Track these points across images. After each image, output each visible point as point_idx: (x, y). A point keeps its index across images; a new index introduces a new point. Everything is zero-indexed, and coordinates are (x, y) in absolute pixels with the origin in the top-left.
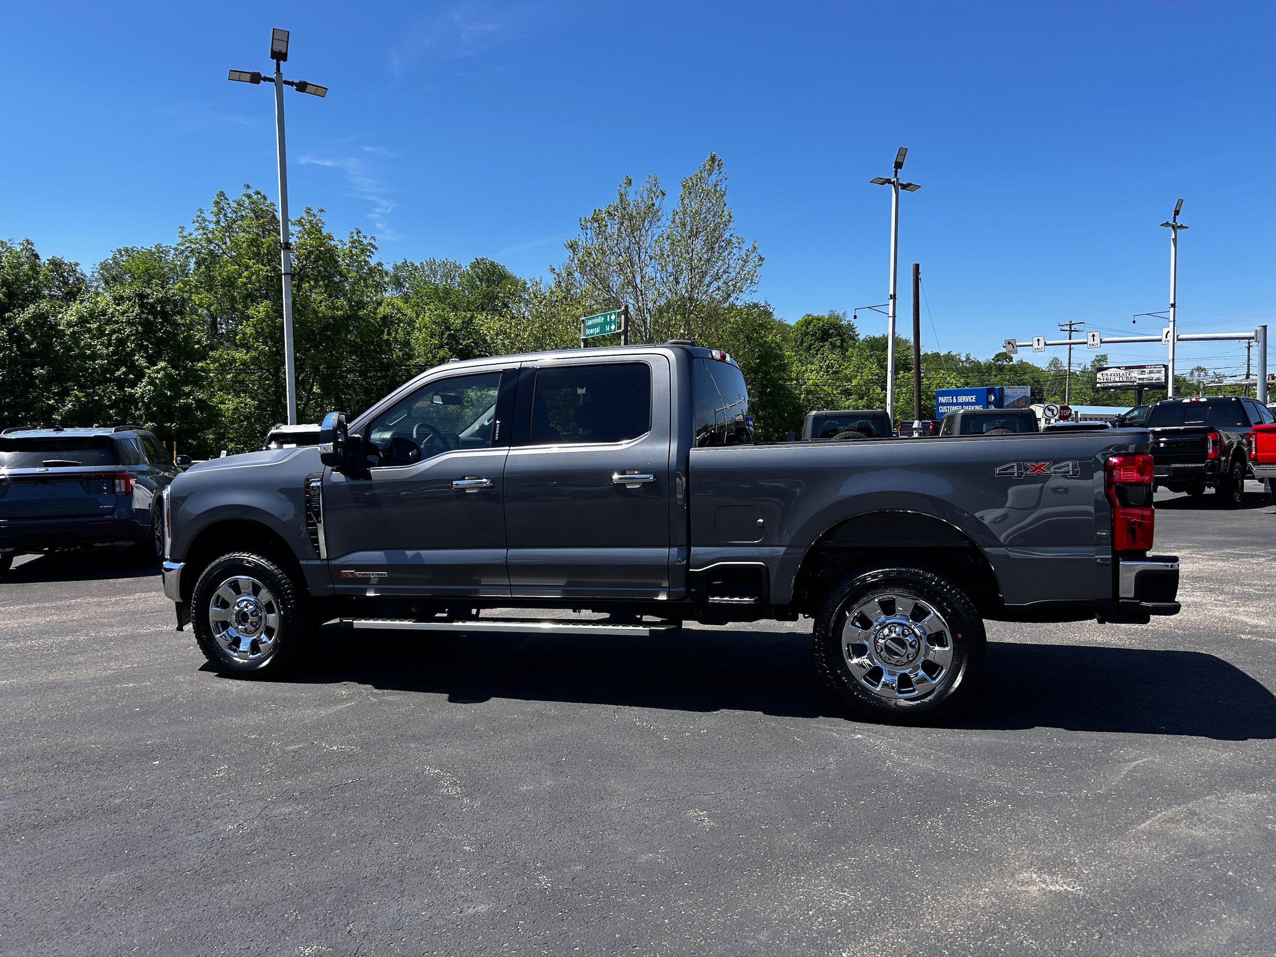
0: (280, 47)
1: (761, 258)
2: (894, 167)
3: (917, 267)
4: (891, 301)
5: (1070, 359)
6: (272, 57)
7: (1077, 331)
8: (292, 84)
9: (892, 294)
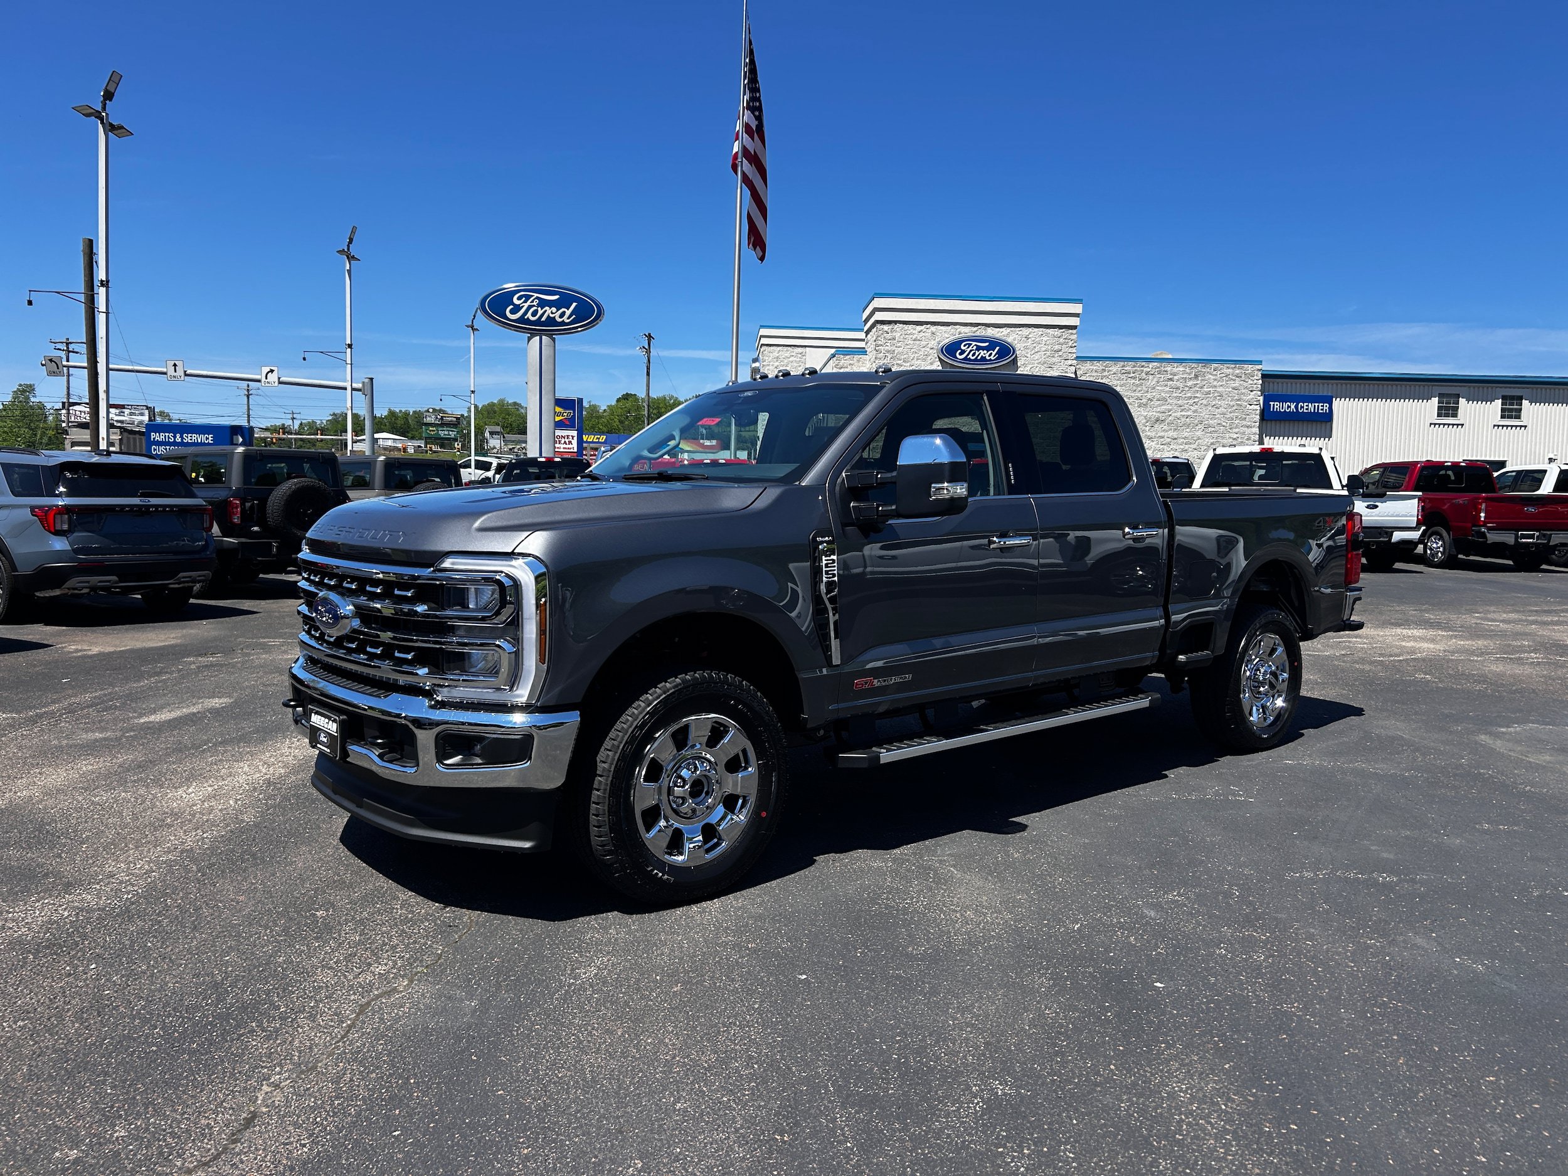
2: (103, 96)
5: (68, 388)
7: (77, 353)
9: (104, 279)
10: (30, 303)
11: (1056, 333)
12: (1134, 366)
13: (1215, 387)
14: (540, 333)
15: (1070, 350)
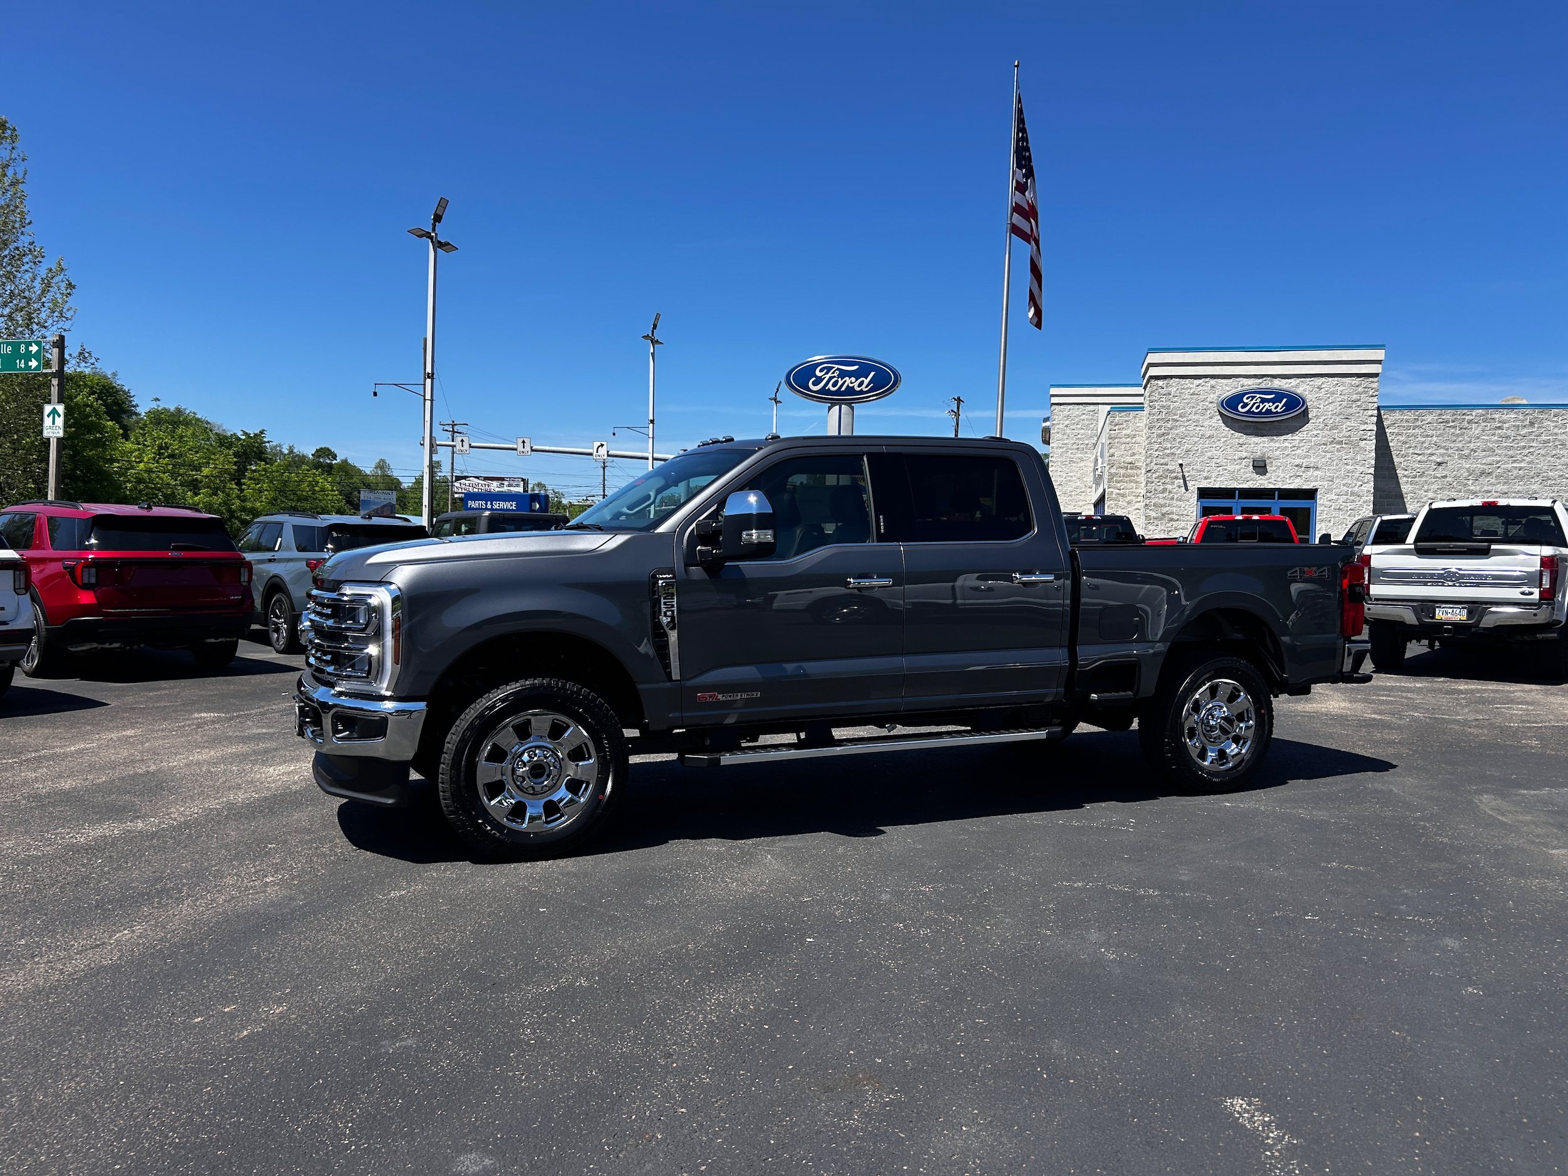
1: (70, 284)
5: (453, 464)
7: (460, 433)
9: (430, 372)
10: (375, 394)
11: (1354, 382)
12: (1454, 415)
13: (1556, 434)
14: (840, 403)
15: (1371, 400)
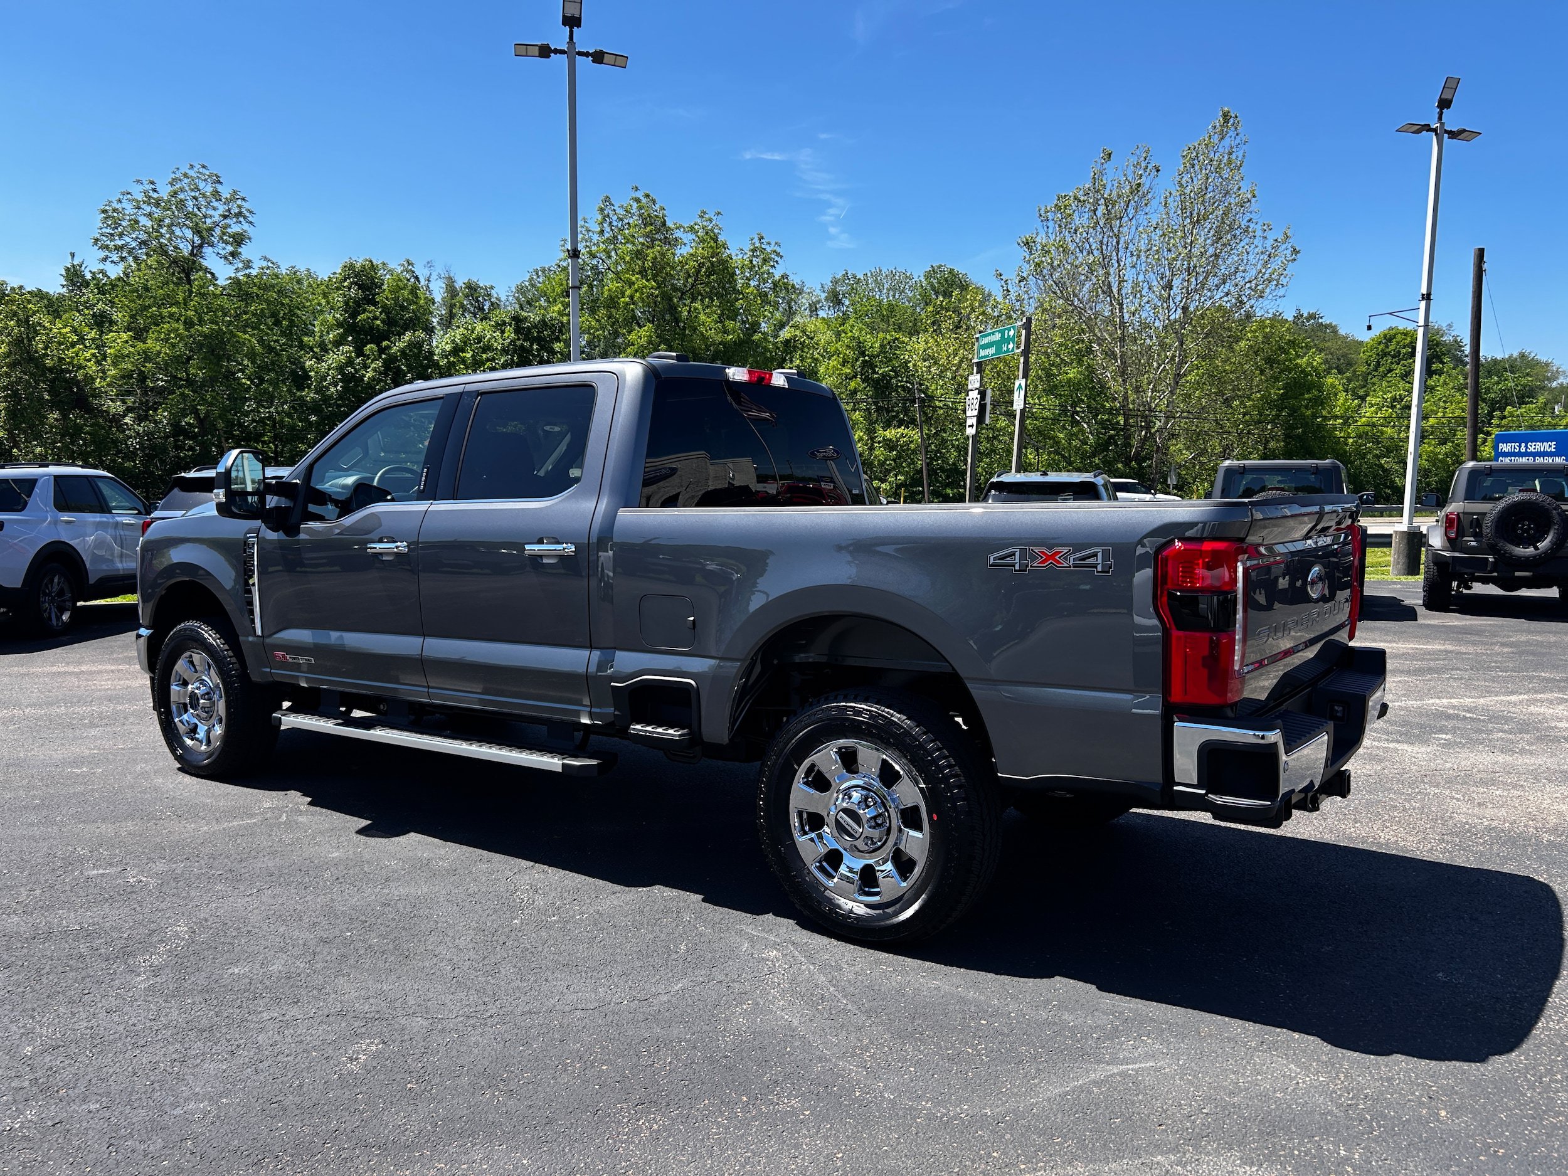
0: (572, 11)
1: (1295, 250)
2: (1438, 106)
3: (1481, 253)
4: (1423, 304)
6: (564, 24)
8: (587, 54)
9: (1425, 292)
